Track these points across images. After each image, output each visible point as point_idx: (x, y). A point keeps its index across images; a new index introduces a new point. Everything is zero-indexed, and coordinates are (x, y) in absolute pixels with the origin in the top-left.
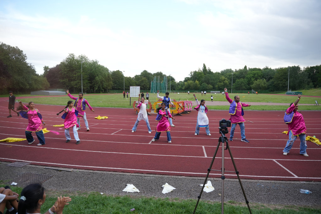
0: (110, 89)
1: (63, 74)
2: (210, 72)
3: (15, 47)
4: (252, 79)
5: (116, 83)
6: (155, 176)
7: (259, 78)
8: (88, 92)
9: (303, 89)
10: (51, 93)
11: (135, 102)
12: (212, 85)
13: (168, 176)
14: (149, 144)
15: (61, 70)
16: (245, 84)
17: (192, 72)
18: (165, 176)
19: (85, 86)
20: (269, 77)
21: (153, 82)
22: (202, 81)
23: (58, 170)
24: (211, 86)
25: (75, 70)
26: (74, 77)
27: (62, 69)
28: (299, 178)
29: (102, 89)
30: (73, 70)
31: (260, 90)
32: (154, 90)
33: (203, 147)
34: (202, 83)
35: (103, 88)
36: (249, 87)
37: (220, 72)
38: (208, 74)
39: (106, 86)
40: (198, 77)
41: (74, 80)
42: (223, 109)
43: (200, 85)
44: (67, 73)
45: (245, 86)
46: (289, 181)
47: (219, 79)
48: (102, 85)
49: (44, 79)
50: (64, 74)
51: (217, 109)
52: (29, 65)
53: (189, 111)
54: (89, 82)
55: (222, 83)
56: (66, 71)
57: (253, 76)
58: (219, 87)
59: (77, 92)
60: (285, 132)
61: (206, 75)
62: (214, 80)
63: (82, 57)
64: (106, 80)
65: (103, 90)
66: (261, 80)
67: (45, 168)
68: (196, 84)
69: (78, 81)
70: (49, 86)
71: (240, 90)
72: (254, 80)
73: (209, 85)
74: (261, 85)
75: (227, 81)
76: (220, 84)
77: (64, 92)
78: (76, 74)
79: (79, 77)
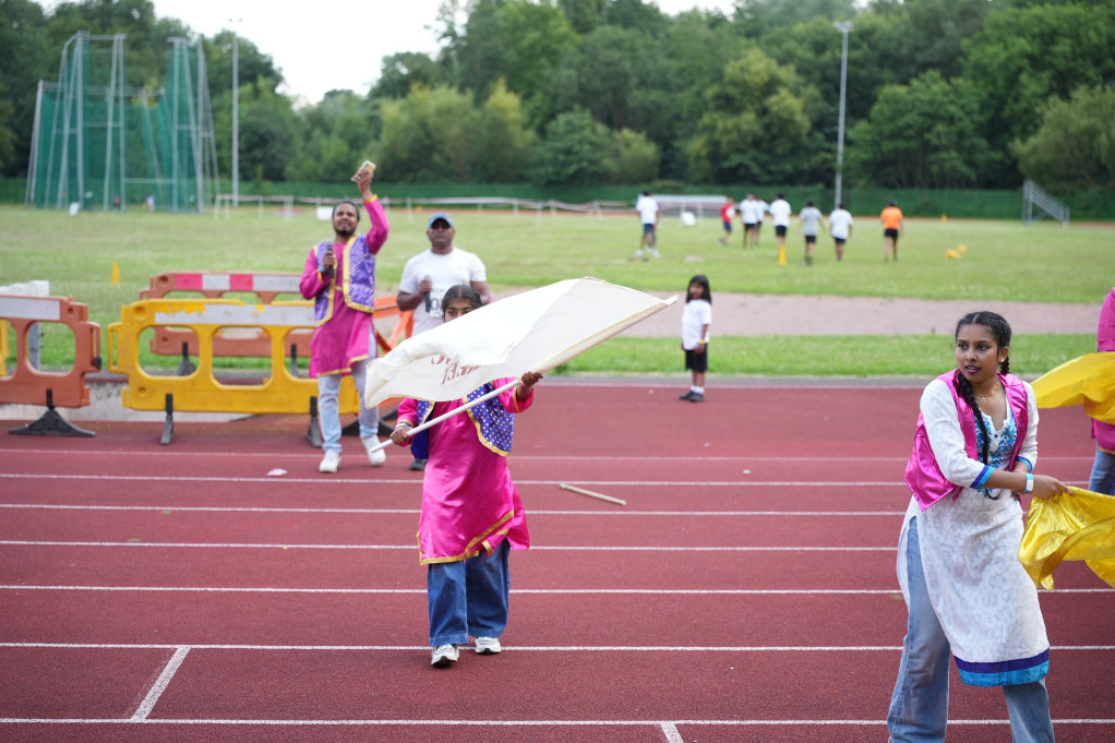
4: (1024, 78)
7: (1092, 73)
12: (654, 137)
14: (140, 716)
16: (961, 134)
21: (51, 95)
22: (554, 98)
24: (637, 146)
31: (1093, 191)
32: (72, 173)
33: (669, 727)
34: (552, 116)
36: (997, 155)
38: (612, 20)
40: (511, 55)
42: (792, 372)
43: (531, 134)
45: (959, 148)
47: (718, 76)
51: (733, 371)
55: (748, 120)
57: (1031, 58)
58: (715, 154)
61: (588, 38)
62: (665, 86)
66: (1111, 94)
68: (499, 125)
71: (910, 182)
72: (1045, 96)
73: (627, 133)
74: (1103, 139)
75: (797, 94)
76: (724, 122)
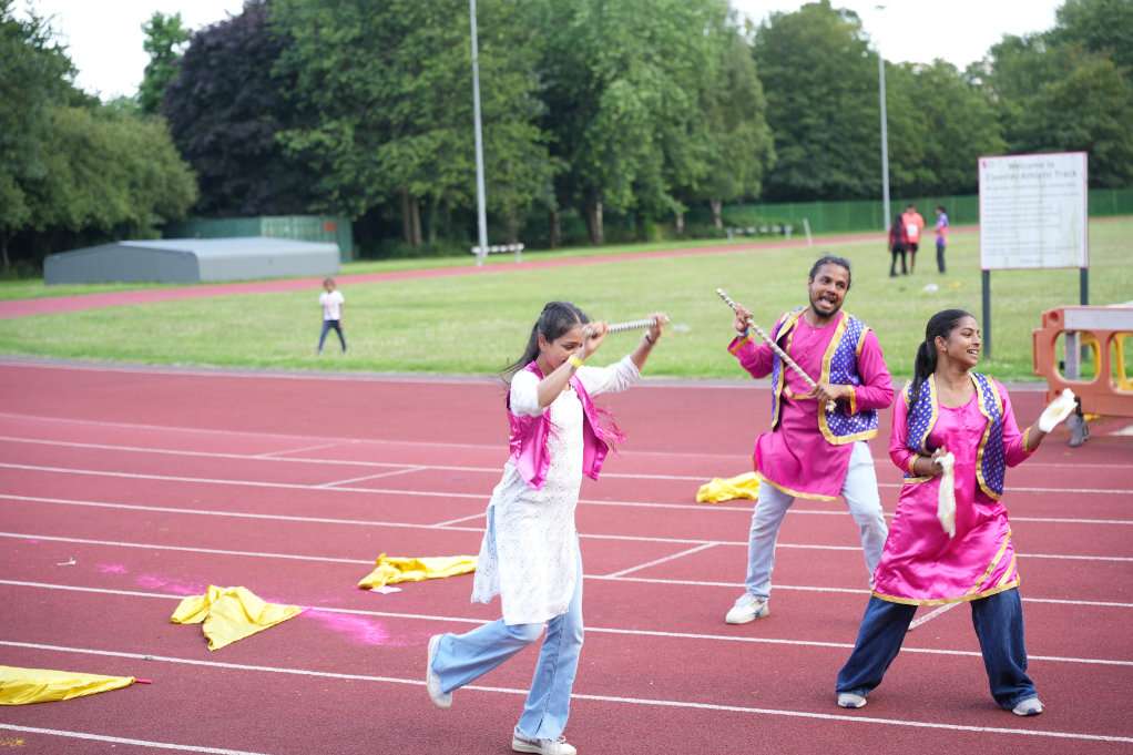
0: (748, 200)
1: (305, 80)
5: (800, 135)
8: (538, 234)
10: (217, 262)
11: (1054, 316)
15: (290, 39)
19: (504, 183)
25: (405, 31)
26: (402, 97)
27: (297, 32)
29: (670, 201)
30: (397, 33)
35: (677, 193)
39: (700, 168)
41: (409, 128)
44: (346, 65)
48: (669, 162)
49: (150, 128)
50: (320, 74)
54: (540, 143)
56: (332, 46)
59: (433, 239)
64: (703, 103)
65: (679, 208)
69: (442, 134)
70: (191, 191)
77: (331, 249)
78: (417, 70)
79: (449, 100)
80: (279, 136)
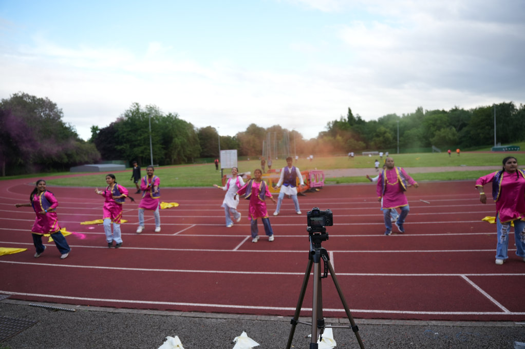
0: (197, 157)
1: (120, 137)
2: (360, 122)
3: (44, 98)
4: (431, 128)
5: (205, 147)
6: (225, 317)
7: (444, 126)
8: (162, 163)
9: (521, 141)
10: (102, 168)
11: (225, 176)
12: (365, 142)
13: (251, 316)
14: (235, 250)
15: (117, 131)
16: (420, 138)
17: (330, 123)
18: (247, 316)
20: (460, 123)
21: (265, 142)
22: (347, 137)
23: (53, 309)
24: (362, 144)
25: (139, 129)
26: (138, 140)
27: (119, 129)
28: (513, 313)
29: (184, 158)
30: (137, 130)
31: (446, 146)
33: (331, 252)
34: (347, 140)
35: (185, 156)
36: (427, 141)
37: (377, 120)
38: (357, 123)
39: (189, 152)
40: (340, 131)
41: (139, 145)
43: (344, 143)
44: (128, 135)
45: (420, 141)
46: (491, 321)
47: (376, 131)
48: (184, 151)
49: (92, 145)
50: (123, 137)
52: (67, 125)
53: (318, 188)
54: (162, 148)
55: (381, 138)
56: (125, 132)
57: (432, 124)
58: (376, 144)
59: (144, 164)
60: (487, 218)
61: (353, 127)
62: (367, 134)
63: (151, 109)
64: (189, 142)
65: (186, 159)
66: (448, 129)
67: (30, 306)
68: (338, 142)
69: (144, 147)
70: (99, 155)
71: (411, 147)
72: (436, 131)
73: (360, 142)
74: (447, 138)
75: (390, 133)
76: (377, 139)
77: (124, 166)
78: (141, 135)
79: (146, 141)
80: (116, 147)
